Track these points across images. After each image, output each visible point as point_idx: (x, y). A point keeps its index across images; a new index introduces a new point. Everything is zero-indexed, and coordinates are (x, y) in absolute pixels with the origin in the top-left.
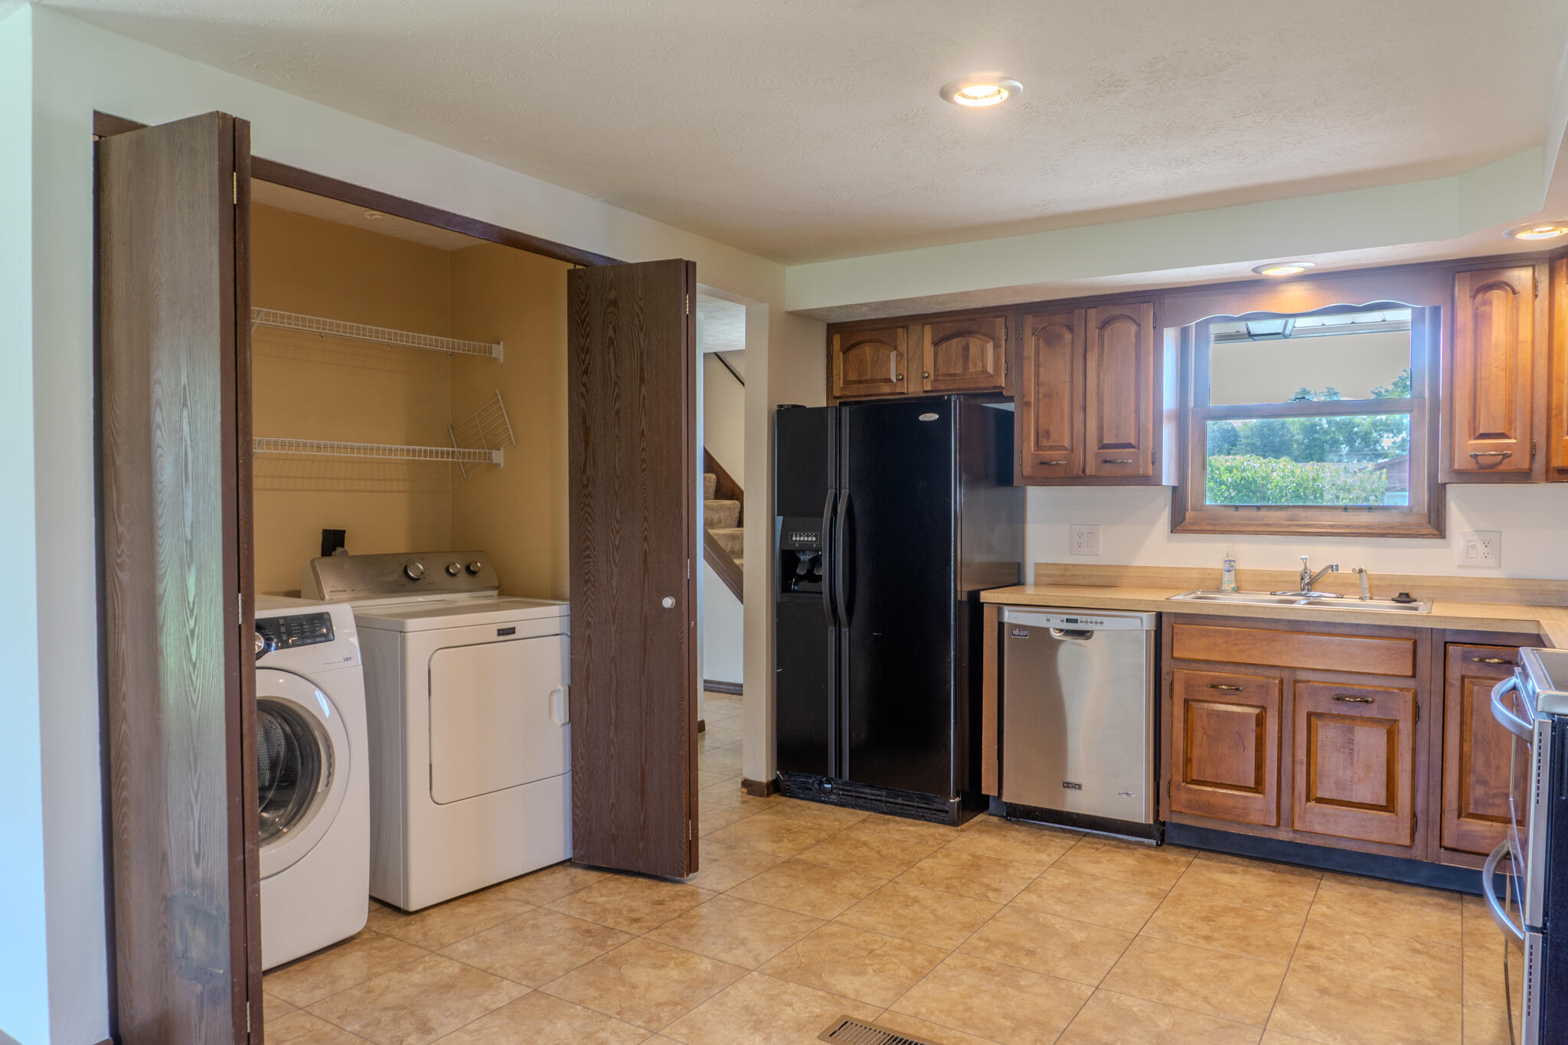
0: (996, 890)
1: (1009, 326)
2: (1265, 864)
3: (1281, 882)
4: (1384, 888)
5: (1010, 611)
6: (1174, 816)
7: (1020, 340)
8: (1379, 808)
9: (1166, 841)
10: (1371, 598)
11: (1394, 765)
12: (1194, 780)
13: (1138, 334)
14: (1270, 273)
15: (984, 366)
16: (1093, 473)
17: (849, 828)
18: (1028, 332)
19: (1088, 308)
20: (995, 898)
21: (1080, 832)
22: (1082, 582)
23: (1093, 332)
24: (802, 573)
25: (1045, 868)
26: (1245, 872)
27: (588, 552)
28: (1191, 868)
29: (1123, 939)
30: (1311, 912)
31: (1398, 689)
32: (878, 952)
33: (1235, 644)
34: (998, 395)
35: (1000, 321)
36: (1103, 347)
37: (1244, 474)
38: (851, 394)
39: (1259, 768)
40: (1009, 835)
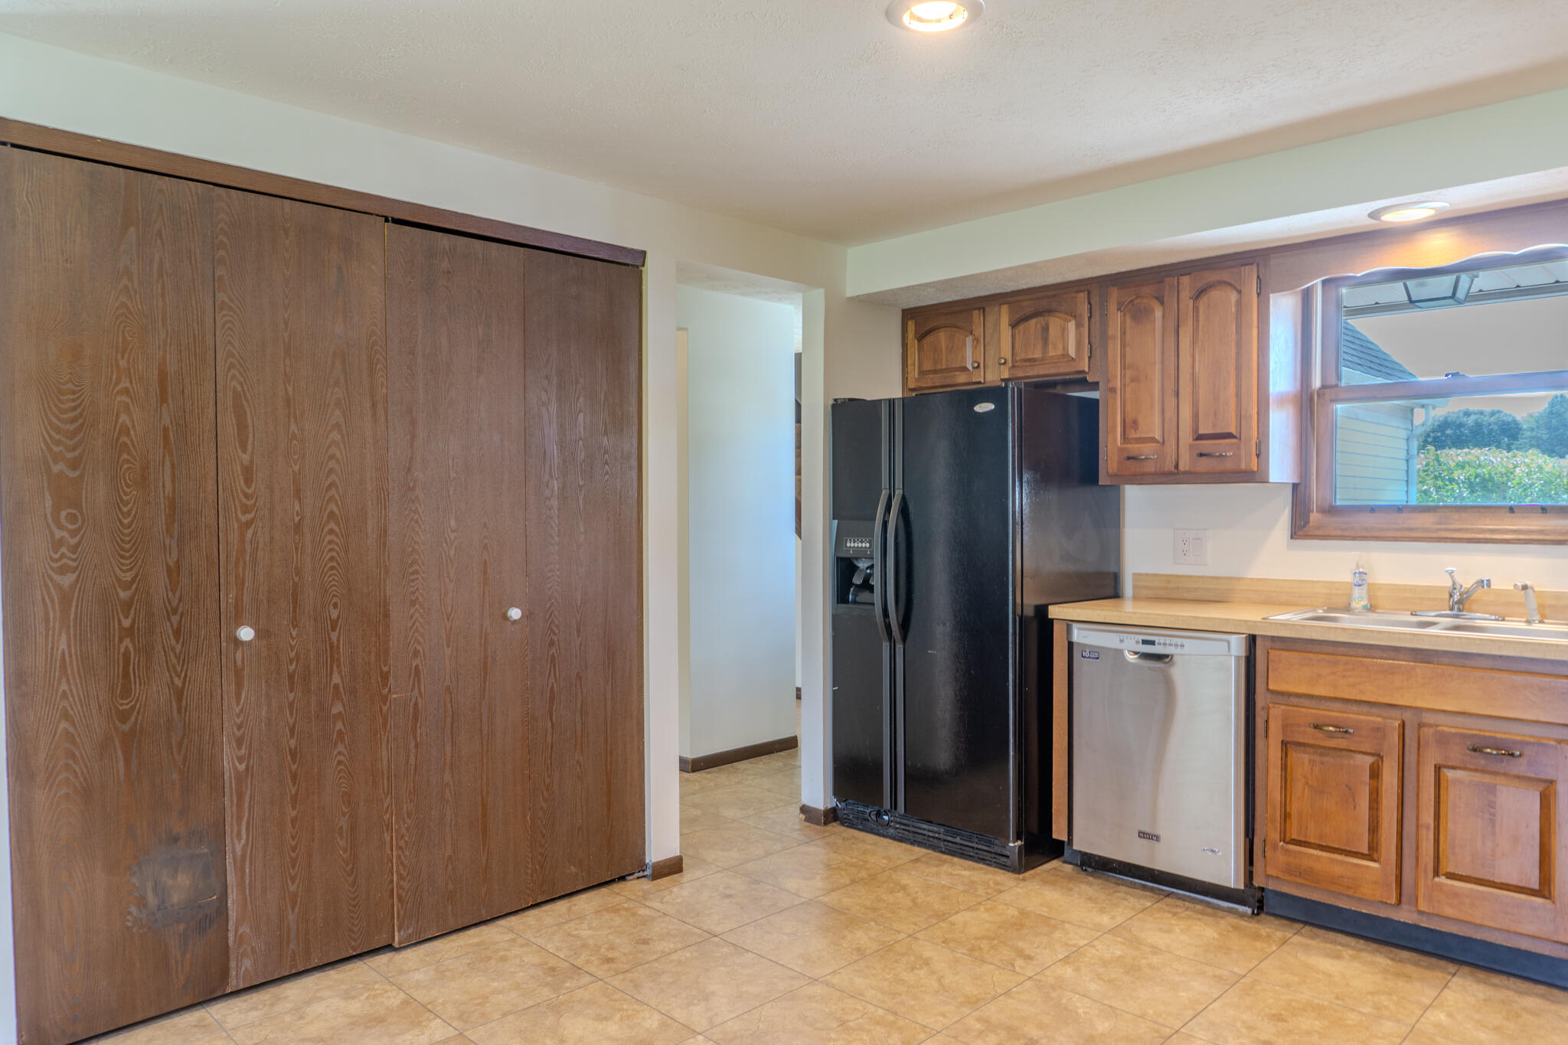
0: (1029, 958)
1: (1092, 302)
2: (1385, 949)
3: (1398, 975)
4: (1537, 995)
5: (1079, 629)
6: (1270, 881)
7: (1104, 316)
8: (1529, 891)
9: (1265, 910)
10: (1541, 622)
11: (1550, 838)
12: (1294, 840)
13: (1239, 303)
14: (1391, 218)
15: (1065, 348)
16: (1187, 469)
17: (895, 869)
18: (1112, 307)
19: (1182, 275)
20: (1021, 968)
21: (1163, 890)
22: (1186, 595)
23: (1187, 303)
24: (858, 583)
25: (1100, 933)
26: (1353, 958)
27: (416, 567)
28: (1285, 947)
29: (1156, 1035)
30: (1422, 1019)
31: (1556, 740)
32: (851, 1024)
33: (1344, 676)
34: (1082, 383)
35: (1083, 296)
36: (1198, 321)
37: (1479, 471)
38: (925, 386)
39: (1373, 832)
40: (1076, 889)
